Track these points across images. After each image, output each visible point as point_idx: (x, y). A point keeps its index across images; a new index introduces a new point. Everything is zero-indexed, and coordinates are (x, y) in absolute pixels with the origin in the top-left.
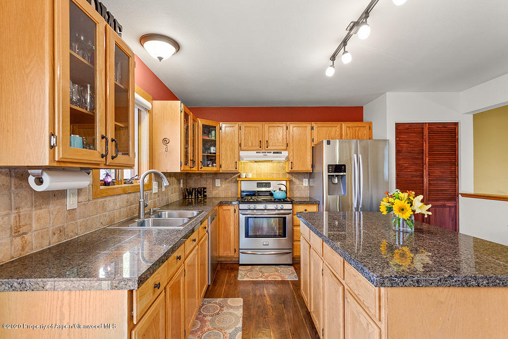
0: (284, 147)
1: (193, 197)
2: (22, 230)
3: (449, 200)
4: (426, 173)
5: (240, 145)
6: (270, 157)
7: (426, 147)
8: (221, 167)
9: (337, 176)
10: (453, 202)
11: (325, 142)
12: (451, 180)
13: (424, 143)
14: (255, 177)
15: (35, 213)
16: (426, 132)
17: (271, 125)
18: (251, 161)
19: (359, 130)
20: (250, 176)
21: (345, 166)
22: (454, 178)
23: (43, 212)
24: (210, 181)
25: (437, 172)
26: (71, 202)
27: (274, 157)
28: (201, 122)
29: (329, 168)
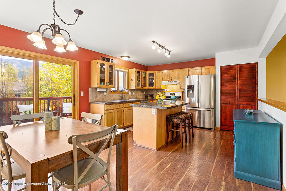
0: (178, 79)
1: (148, 97)
2: (97, 97)
3: (252, 101)
4: (237, 88)
5: (162, 79)
6: (173, 83)
7: (238, 76)
8: (156, 87)
9: (191, 90)
10: (254, 103)
11: (186, 77)
12: (253, 92)
13: (237, 74)
14: (170, 91)
15: (99, 95)
16: (238, 69)
17: (173, 71)
18: (169, 85)
19: (210, 70)
20: (168, 90)
21: (193, 86)
22: (254, 91)
23: (100, 95)
24: (155, 92)
25: (244, 88)
26: (105, 94)
27: (174, 83)
28: (148, 72)
29: (187, 87)
